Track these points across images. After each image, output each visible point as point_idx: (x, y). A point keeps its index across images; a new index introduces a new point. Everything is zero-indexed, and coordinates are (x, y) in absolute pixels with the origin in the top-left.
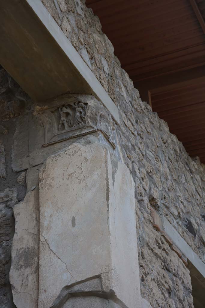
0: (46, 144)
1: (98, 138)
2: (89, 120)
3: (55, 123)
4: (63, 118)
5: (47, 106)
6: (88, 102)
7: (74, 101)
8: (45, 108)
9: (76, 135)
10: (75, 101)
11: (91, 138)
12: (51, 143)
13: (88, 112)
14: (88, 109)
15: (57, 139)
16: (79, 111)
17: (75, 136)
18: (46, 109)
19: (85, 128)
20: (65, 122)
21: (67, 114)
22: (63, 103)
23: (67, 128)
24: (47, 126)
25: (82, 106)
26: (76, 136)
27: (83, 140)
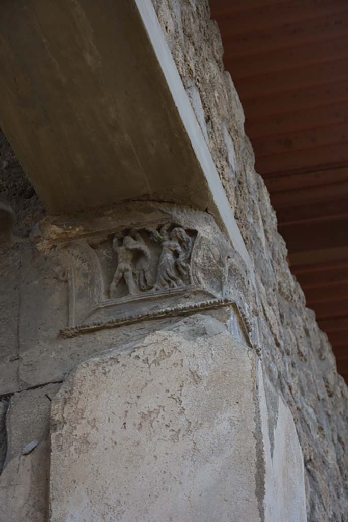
0: (73, 329)
1: (226, 325)
2: (200, 275)
3: (101, 275)
4: (124, 264)
5: (82, 228)
6: (197, 228)
7: (160, 223)
8: (74, 232)
9: (164, 310)
10: (163, 223)
11: (208, 321)
12: (86, 328)
13: (197, 254)
14: (199, 247)
15: (103, 318)
16: (173, 249)
17: (159, 313)
18: (78, 237)
19: (187, 294)
20: (129, 274)
21: (138, 255)
22: (127, 224)
23: (134, 293)
24: (77, 283)
25: (182, 236)
26: (162, 313)
27: (182, 325)
